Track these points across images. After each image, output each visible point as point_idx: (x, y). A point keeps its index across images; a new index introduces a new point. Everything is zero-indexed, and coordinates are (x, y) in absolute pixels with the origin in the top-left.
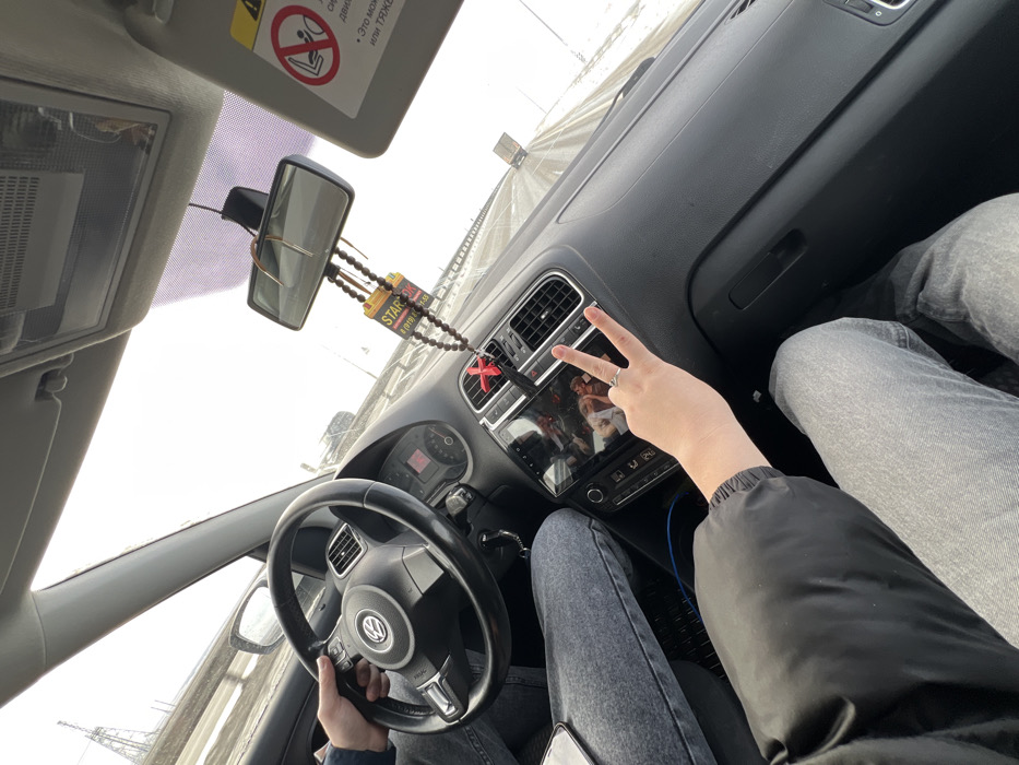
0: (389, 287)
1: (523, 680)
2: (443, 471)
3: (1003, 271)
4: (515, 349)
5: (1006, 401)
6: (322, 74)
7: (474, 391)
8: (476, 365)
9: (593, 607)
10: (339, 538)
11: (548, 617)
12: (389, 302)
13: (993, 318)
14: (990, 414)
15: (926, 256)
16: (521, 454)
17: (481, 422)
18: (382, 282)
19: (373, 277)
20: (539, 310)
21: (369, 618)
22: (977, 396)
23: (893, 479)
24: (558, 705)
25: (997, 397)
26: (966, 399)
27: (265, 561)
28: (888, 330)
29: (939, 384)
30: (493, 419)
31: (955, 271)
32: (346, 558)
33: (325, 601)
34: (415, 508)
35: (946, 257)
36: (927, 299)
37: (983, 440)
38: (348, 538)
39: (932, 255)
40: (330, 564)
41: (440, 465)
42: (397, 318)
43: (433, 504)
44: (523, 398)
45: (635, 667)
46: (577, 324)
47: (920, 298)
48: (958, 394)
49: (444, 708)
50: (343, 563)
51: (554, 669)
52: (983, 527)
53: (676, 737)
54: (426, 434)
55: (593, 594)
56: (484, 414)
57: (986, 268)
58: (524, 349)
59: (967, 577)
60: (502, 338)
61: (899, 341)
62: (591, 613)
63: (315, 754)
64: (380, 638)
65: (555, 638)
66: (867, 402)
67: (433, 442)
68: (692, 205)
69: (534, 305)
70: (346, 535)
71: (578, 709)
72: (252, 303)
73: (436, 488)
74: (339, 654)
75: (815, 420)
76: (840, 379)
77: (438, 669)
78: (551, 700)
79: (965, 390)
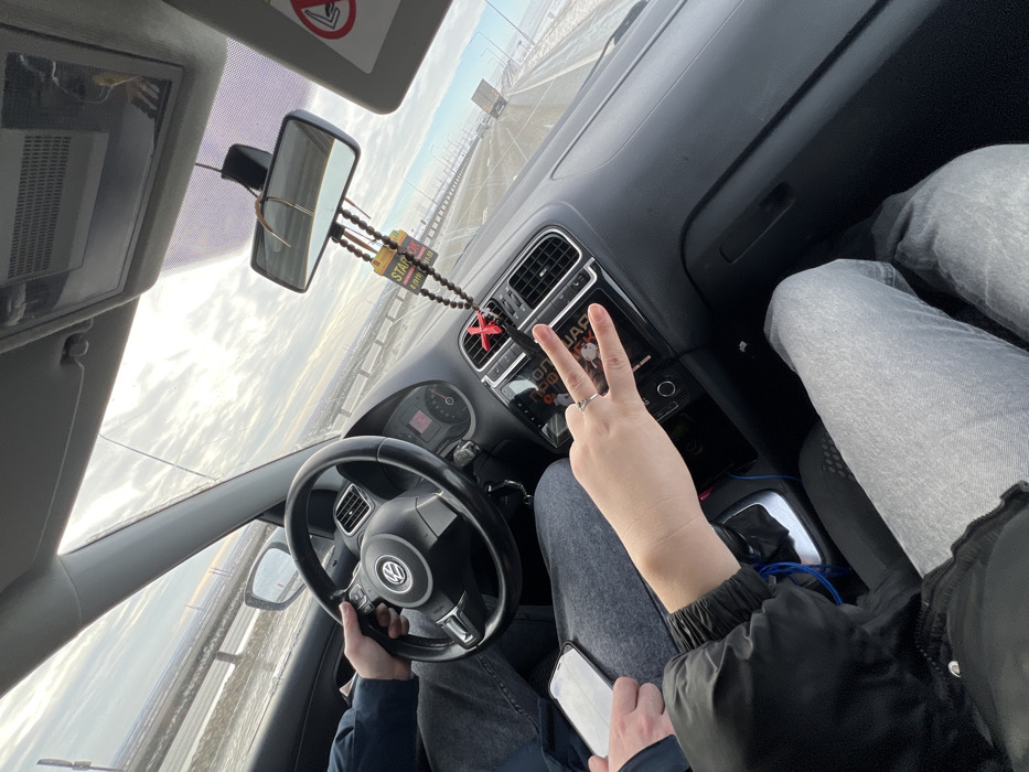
0: (394, 246)
1: (528, 616)
2: (445, 430)
3: (972, 220)
4: (515, 307)
5: (973, 333)
6: (338, 28)
7: (475, 350)
8: (476, 325)
9: (595, 542)
10: (346, 499)
11: (553, 553)
12: (396, 259)
13: (959, 265)
14: (959, 344)
15: (907, 208)
16: (522, 409)
17: (483, 381)
18: (387, 241)
19: (378, 236)
20: (537, 268)
21: (389, 563)
22: (951, 329)
23: (869, 405)
24: (564, 628)
25: (966, 330)
26: (940, 332)
27: (283, 526)
28: (878, 268)
29: (918, 317)
30: (495, 377)
31: (930, 222)
32: (354, 517)
33: (337, 557)
34: (426, 460)
35: (924, 209)
36: (903, 248)
37: (949, 366)
38: (355, 498)
39: (912, 207)
40: (339, 523)
41: (441, 424)
42: (406, 274)
43: (443, 455)
44: (523, 355)
45: (633, 590)
46: (575, 281)
47: (899, 248)
48: (934, 327)
49: (463, 638)
50: (351, 522)
51: (559, 599)
52: (941, 441)
53: (670, 643)
54: (427, 395)
55: (594, 531)
56: (485, 373)
57: (957, 218)
58: (524, 307)
59: (923, 485)
60: (501, 297)
61: (886, 279)
62: (592, 546)
63: (341, 690)
64: (399, 580)
65: (560, 571)
66: (853, 336)
67: (434, 402)
68: (687, 159)
69: (532, 264)
70: (353, 496)
71: (583, 628)
72: (256, 265)
73: (440, 445)
74: (360, 599)
75: (805, 355)
76: (830, 315)
77: (456, 604)
78: (558, 626)
79: (941, 323)
